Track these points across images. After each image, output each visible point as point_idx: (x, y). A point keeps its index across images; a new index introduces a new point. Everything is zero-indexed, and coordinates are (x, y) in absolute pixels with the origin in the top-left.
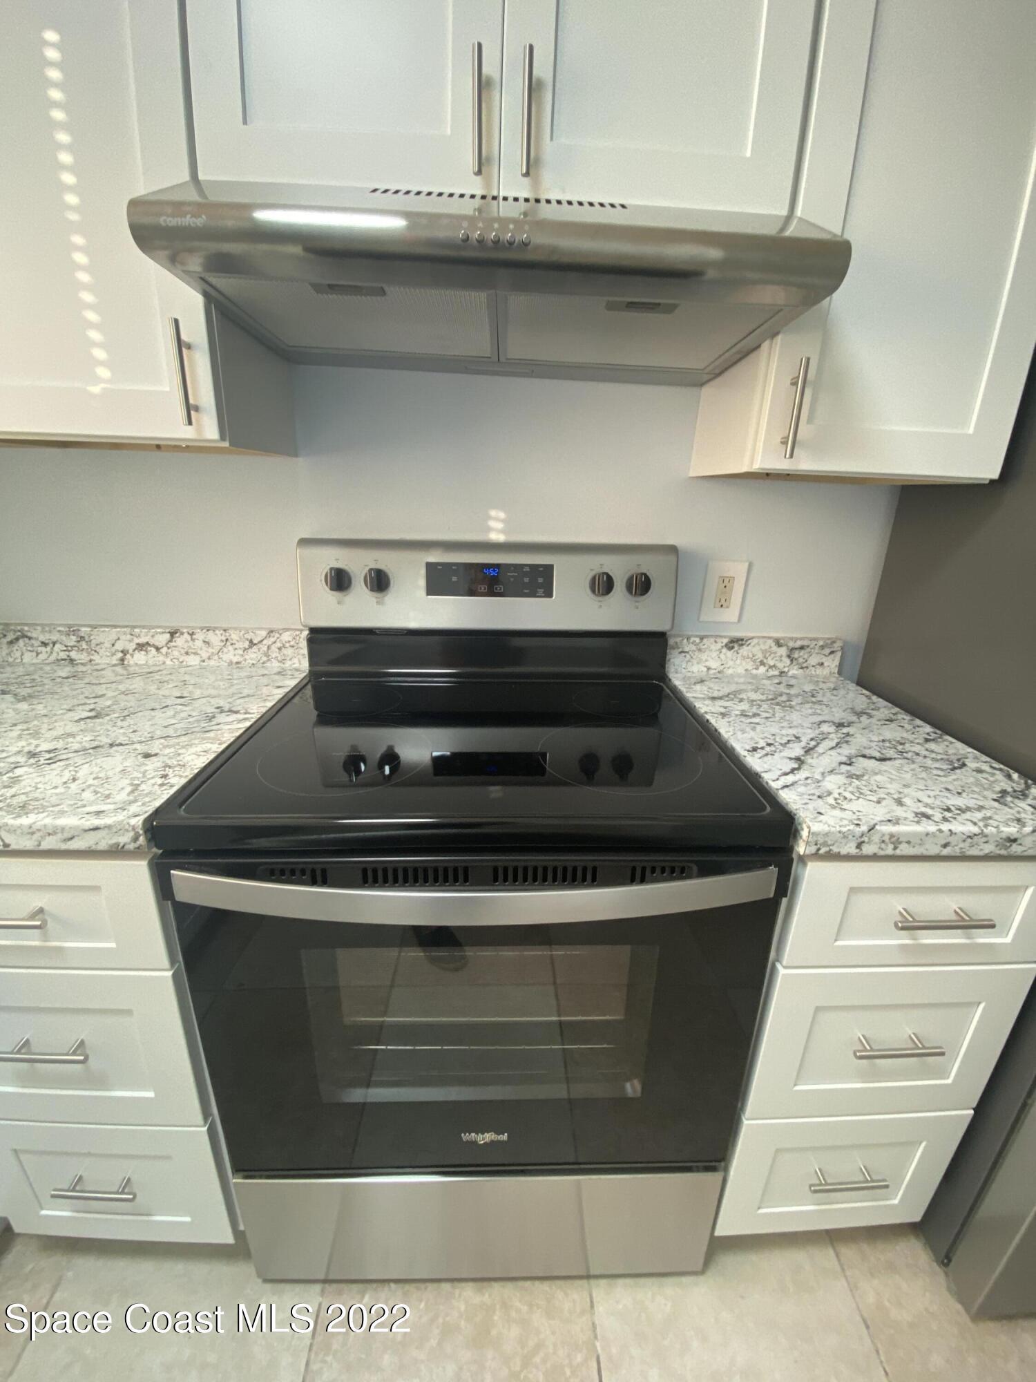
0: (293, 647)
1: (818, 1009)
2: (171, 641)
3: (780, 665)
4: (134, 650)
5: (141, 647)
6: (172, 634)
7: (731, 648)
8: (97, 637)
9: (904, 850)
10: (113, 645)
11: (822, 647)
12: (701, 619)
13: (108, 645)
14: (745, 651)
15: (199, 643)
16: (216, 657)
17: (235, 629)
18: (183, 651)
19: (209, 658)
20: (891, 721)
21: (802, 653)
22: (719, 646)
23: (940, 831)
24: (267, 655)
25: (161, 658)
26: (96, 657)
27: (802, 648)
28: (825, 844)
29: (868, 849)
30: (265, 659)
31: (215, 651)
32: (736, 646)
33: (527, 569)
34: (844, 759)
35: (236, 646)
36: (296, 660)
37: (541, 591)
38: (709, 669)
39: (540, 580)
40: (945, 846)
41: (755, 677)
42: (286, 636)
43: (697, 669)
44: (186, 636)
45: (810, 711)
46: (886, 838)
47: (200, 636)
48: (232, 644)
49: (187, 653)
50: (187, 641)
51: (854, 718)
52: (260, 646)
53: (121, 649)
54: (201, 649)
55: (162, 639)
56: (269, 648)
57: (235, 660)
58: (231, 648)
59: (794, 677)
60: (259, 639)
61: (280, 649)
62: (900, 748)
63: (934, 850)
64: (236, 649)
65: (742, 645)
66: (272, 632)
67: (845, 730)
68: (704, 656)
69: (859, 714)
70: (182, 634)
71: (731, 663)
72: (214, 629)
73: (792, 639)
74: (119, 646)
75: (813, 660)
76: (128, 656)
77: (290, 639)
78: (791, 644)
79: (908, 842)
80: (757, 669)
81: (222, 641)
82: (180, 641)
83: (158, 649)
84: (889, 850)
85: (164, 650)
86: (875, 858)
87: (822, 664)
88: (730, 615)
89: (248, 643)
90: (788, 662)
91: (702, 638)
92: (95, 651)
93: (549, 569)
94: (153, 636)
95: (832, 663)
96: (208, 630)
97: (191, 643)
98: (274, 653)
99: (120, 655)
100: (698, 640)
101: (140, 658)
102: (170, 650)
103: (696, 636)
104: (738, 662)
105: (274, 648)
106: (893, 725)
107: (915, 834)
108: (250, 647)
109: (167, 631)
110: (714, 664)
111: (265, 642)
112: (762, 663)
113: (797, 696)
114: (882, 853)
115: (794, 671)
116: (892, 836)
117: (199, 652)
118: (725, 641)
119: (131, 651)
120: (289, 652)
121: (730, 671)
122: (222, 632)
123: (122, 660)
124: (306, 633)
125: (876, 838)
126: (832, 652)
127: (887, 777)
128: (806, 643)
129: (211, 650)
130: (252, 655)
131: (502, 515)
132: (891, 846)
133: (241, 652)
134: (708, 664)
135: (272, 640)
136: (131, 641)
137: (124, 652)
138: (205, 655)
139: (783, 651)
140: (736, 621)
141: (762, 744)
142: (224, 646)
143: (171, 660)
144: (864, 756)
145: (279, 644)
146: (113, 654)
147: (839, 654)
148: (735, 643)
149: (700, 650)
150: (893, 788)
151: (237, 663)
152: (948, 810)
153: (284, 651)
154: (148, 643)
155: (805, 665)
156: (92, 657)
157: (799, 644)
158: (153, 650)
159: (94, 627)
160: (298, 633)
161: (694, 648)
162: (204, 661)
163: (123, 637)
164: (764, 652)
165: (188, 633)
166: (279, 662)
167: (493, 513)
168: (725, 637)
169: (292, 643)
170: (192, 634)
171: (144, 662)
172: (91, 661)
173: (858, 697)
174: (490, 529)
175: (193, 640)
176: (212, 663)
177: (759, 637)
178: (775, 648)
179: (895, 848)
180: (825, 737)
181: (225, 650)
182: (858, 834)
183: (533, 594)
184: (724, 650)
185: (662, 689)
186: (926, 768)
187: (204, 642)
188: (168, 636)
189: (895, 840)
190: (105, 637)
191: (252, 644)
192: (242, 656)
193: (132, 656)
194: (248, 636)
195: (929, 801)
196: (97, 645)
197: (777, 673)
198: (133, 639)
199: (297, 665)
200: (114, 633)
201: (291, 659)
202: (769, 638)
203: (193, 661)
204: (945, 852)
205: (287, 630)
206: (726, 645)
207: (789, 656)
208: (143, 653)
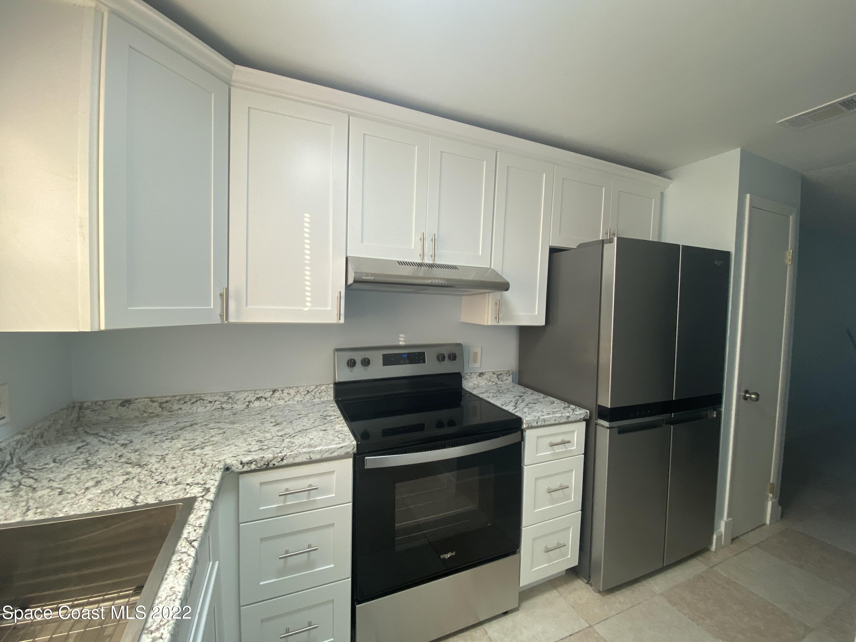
0: (325, 391)
1: (536, 479)
2: (272, 395)
3: (495, 381)
4: (254, 401)
5: (258, 399)
6: (274, 391)
7: (480, 376)
8: (237, 396)
9: (547, 423)
10: (245, 399)
11: (506, 374)
12: (470, 367)
13: (242, 399)
14: (484, 377)
15: (285, 394)
16: (292, 400)
17: (301, 386)
18: (277, 399)
19: (289, 400)
20: (533, 394)
21: (501, 376)
22: (477, 375)
23: (553, 416)
24: (314, 396)
25: (267, 403)
26: (235, 406)
27: (501, 374)
28: (530, 423)
29: (539, 424)
30: (313, 398)
31: (292, 396)
32: (481, 375)
33: (417, 354)
34: (526, 405)
35: (302, 394)
36: (326, 397)
37: (421, 361)
38: (474, 384)
39: (421, 357)
40: (555, 420)
41: (489, 385)
42: (323, 387)
43: (471, 384)
44: (280, 392)
45: (510, 394)
46: (542, 420)
47: (286, 391)
48: (300, 393)
49: (279, 399)
50: (280, 394)
51: (523, 394)
52: (312, 392)
53: (248, 401)
54: (286, 397)
55: (268, 394)
56: (315, 393)
57: (300, 400)
58: (299, 395)
59: (500, 384)
60: (312, 390)
61: (320, 393)
62: (538, 400)
63: (553, 422)
64: (301, 395)
65: (483, 375)
66: (317, 386)
67: (522, 398)
68: (472, 380)
69: (524, 393)
70: (278, 391)
71: (481, 381)
72: (292, 388)
73: (497, 371)
74: (247, 400)
75: (505, 378)
76: (251, 404)
77: (325, 388)
78: (498, 373)
79: (547, 420)
80: (489, 383)
81: (296, 392)
82: (277, 394)
83: (266, 399)
84: (543, 424)
85: (268, 399)
86: (541, 426)
87: (507, 379)
88: (478, 365)
89: (306, 392)
90: (497, 379)
91: (471, 373)
92: (235, 403)
93: (423, 353)
94: (264, 393)
95: (510, 379)
96: (290, 388)
97: (282, 394)
98: (317, 395)
99: (248, 403)
100: (470, 374)
101: (257, 404)
102: (271, 399)
103: (469, 373)
104: (483, 381)
105: (317, 393)
106: (534, 395)
107: (547, 418)
108: (307, 394)
109: (272, 390)
110: (476, 383)
111: (314, 391)
112: (490, 381)
113: (505, 390)
114: (542, 424)
115: (499, 383)
116: (543, 419)
117: (285, 398)
118: (478, 374)
119: (253, 401)
120: (323, 394)
121: (481, 384)
122: (296, 388)
123: (248, 406)
124: (332, 386)
125: (540, 420)
126: (509, 375)
127: (537, 407)
128: (501, 372)
129: (290, 397)
130: (308, 397)
131: (404, 336)
132: (544, 422)
133: (303, 396)
134: (474, 382)
135: (317, 389)
136: (253, 397)
137: (249, 402)
138: (287, 399)
139: (495, 376)
140: (480, 366)
141: (503, 404)
142: (296, 394)
143: (271, 403)
144: (530, 403)
145: (319, 391)
146: (244, 403)
147: (511, 375)
148: (481, 374)
149: (471, 378)
150: (540, 409)
151: (301, 401)
152: (554, 412)
153: (321, 394)
154: (262, 397)
155: (502, 380)
156: (233, 406)
158: (264, 399)
159: (237, 392)
160: (328, 385)
161: (469, 377)
162: (286, 402)
163: (250, 395)
164: (490, 377)
165: (281, 391)
166: (319, 398)
167: (401, 335)
168: (477, 372)
169: (325, 390)
170: (282, 391)
171: (258, 406)
172: (232, 408)
173: (522, 389)
174: (400, 341)
175: (282, 393)
176: (290, 402)
177: (487, 372)
178: (493, 375)
179: (545, 423)
180: (518, 400)
181: (296, 396)
182: (536, 420)
183: (419, 363)
184: (478, 377)
185: (462, 392)
186: (546, 404)
187: (288, 393)
188: (272, 392)
189: (544, 420)
190: (241, 396)
191: (308, 392)
192: (304, 398)
193: (253, 403)
194: (307, 389)
195: (549, 411)
196: (237, 400)
197: (495, 384)
198: (255, 396)
199: (326, 399)
200: (246, 394)
201: (324, 397)
202: (491, 372)
203: (281, 402)
204: (556, 422)
205: (323, 385)
206: (479, 375)
207: (497, 377)
208: (258, 401)
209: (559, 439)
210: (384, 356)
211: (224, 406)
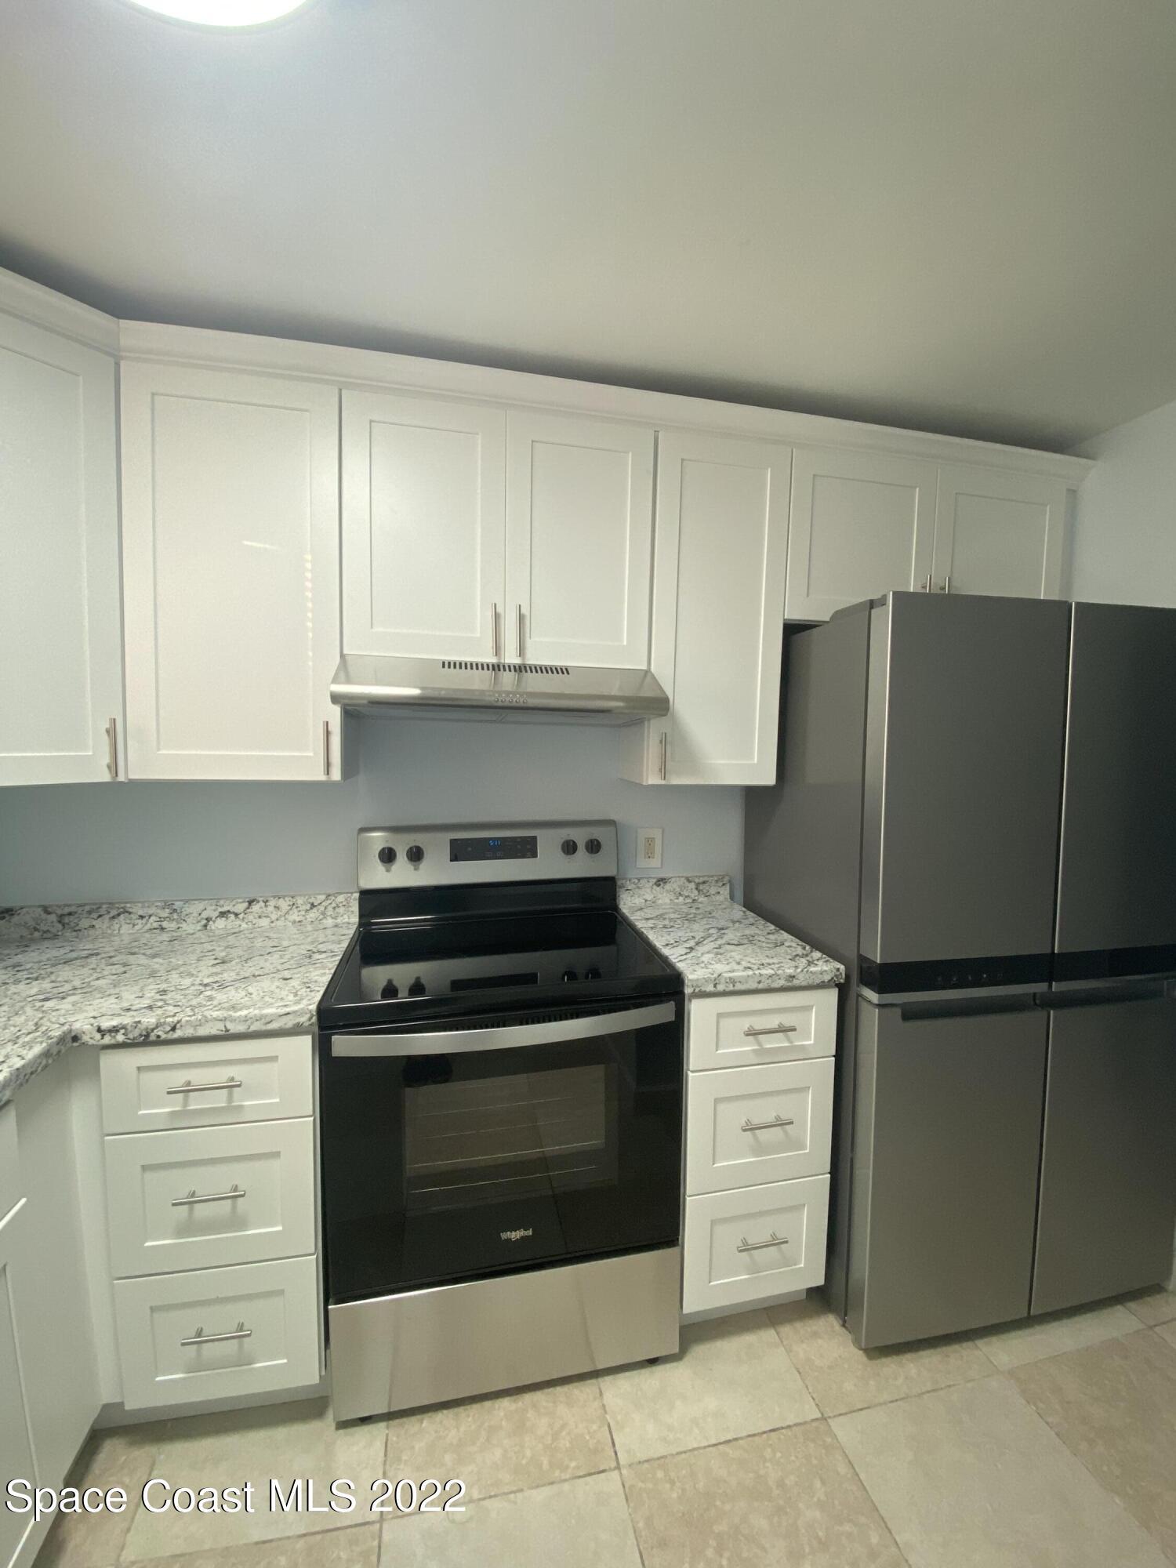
0: (345, 905)
1: (717, 1101)
2: (248, 908)
3: (693, 895)
4: (216, 918)
5: (223, 914)
6: (250, 902)
7: (659, 885)
8: (187, 909)
9: (739, 987)
10: (200, 914)
11: (717, 881)
12: (638, 866)
13: (195, 914)
14: (668, 886)
15: (270, 909)
16: (283, 919)
17: (300, 895)
18: (257, 916)
19: (277, 920)
20: (752, 924)
21: (705, 886)
22: (651, 884)
23: (755, 974)
24: (323, 913)
25: (238, 922)
26: (184, 925)
27: (704, 883)
28: (697, 986)
29: (720, 988)
30: (321, 917)
31: (284, 911)
32: (661, 883)
33: (519, 840)
34: (717, 946)
35: (301, 909)
36: (345, 916)
37: (529, 854)
38: (646, 901)
39: (529, 847)
40: (759, 982)
41: (677, 904)
42: (341, 898)
43: (638, 901)
44: (263, 904)
45: (705, 923)
46: (728, 980)
47: (272, 903)
48: (297, 907)
49: (260, 917)
50: (261, 908)
51: (731, 924)
52: (319, 907)
53: (205, 917)
54: (272, 913)
55: (242, 906)
56: (326, 908)
57: (298, 919)
58: (295, 910)
59: (701, 903)
60: (319, 902)
61: (334, 908)
62: (751, 938)
63: (753, 985)
64: (300, 911)
65: (666, 882)
66: (329, 896)
67: (723, 931)
68: (641, 892)
69: (734, 922)
70: (258, 902)
71: (660, 896)
72: (284, 898)
73: (696, 876)
74: (205, 915)
75: (713, 891)
76: (211, 923)
77: (343, 900)
78: (697, 880)
79: (740, 982)
80: (677, 899)
81: (289, 905)
82: (256, 908)
83: (236, 915)
84: (731, 988)
85: (241, 916)
86: (724, 994)
87: (719, 893)
88: (655, 862)
89: (309, 905)
90: (696, 892)
91: (639, 880)
92: (184, 920)
93: (534, 839)
94: (234, 906)
95: (725, 892)
96: (279, 898)
97: (264, 909)
98: (330, 911)
99: (205, 921)
100: (636, 881)
101: (221, 923)
102: (246, 916)
103: (634, 878)
104: (665, 894)
105: (330, 908)
106: (753, 927)
107: (742, 977)
108: (311, 908)
109: (247, 900)
110: (649, 897)
111: (324, 903)
112: (680, 894)
113: (699, 914)
114: (727, 989)
115: (702, 899)
116: (730, 978)
117: (270, 915)
118: (655, 880)
119: (214, 919)
120: (341, 910)
121: (660, 902)
122: (291, 899)
123: (205, 926)
124: (357, 895)
125: (723, 981)
126: (724, 885)
127: (736, 953)
128: (706, 879)
129: (279, 913)
130: (313, 914)
132: (731, 985)
133: (303, 913)
134: (644, 897)
135: (329, 902)
136: (215, 910)
137: (208, 920)
138: (274, 917)
139: (692, 885)
140: (660, 866)
141: (672, 942)
142: (291, 909)
143: (247, 923)
144: (729, 944)
145: (334, 905)
146: (199, 922)
147: (728, 884)
148: (661, 882)
149: (638, 888)
150: (738, 958)
151: (299, 922)
152: (763, 965)
153: (337, 910)
154: (229, 911)
155: (708, 894)
156: (181, 926)
157: (701, 880)
158: (232, 916)
159: (187, 901)
160: (349, 895)
161: (634, 886)
162: (272, 922)
163: (209, 908)
164: (680, 887)
165: (263, 901)
166: (332, 918)
168: (654, 878)
169: (344, 903)
170: (266, 902)
171: (223, 926)
172: (179, 928)
173: (738, 911)
175: (266, 906)
176: (279, 923)
177: (675, 877)
178: (687, 884)
179: (734, 986)
180: (709, 936)
181: (291, 912)
182: (713, 980)
183: (523, 856)
184: (655, 887)
185: (616, 917)
186: (760, 947)
187: (275, 907)
188: (247, 904)
189: (733, 981)
190: (194, 908)
191: (313, 906)
192: (304, 916)
193: (214, 922)
194: (311, 901)
195: (754, 962)
196: (187, 915)
197: (690, 901)
198: (217, 909)
199: (347, 920)
200: (201, 906)
201: (342, 916)
202: (682, 877)
203: (265, 922)
204: (761, 986)
205: (341, 893)
206: (655, 884)
207: (697, 889)
208: (224, 919)
209: (773, 1022)
210: (453, 842)
211: (165, 924)
